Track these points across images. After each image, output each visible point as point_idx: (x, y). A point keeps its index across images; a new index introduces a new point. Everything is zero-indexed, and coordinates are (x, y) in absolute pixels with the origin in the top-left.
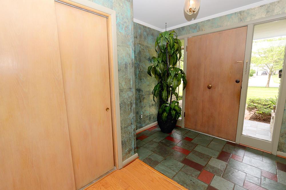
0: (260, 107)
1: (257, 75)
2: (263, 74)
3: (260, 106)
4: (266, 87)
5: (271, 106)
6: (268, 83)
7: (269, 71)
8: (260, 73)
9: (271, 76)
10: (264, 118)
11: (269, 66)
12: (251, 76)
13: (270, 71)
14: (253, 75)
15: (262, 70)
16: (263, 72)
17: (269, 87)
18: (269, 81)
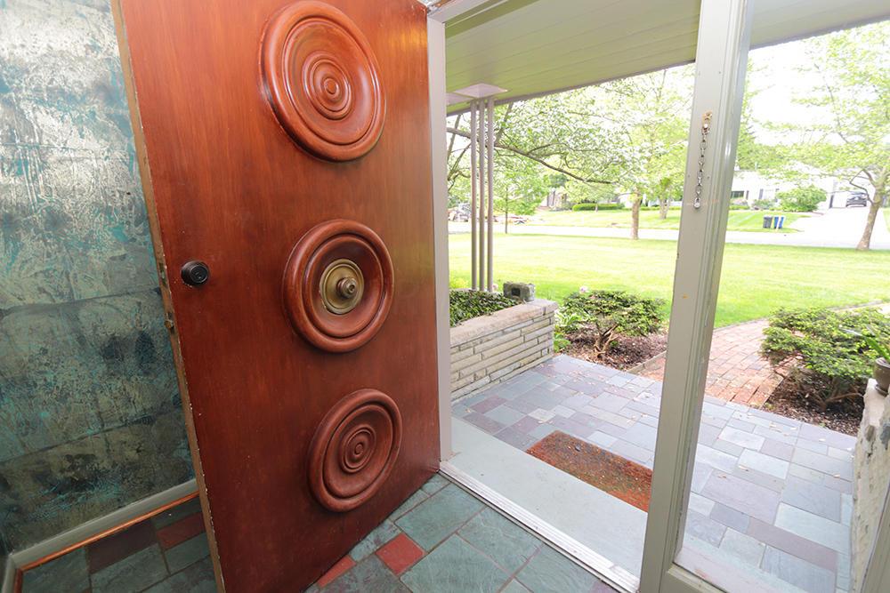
0: (820, 352)
1: (831, 206)
2: (851, 203)
3: (818, 343)
4: (857, 250)
5: (867, 348)
6: (868, 236)
7: (872, 191)
8: (842, 198)
9: (881, 210)
10: (831, 399)
11: (873, 176)
12: (809, 211)
13: (876, 194)
14: (815, 208)
15: (848, 189)
16: (851, 197)
17: (871, 250)
18: (871, 225)
